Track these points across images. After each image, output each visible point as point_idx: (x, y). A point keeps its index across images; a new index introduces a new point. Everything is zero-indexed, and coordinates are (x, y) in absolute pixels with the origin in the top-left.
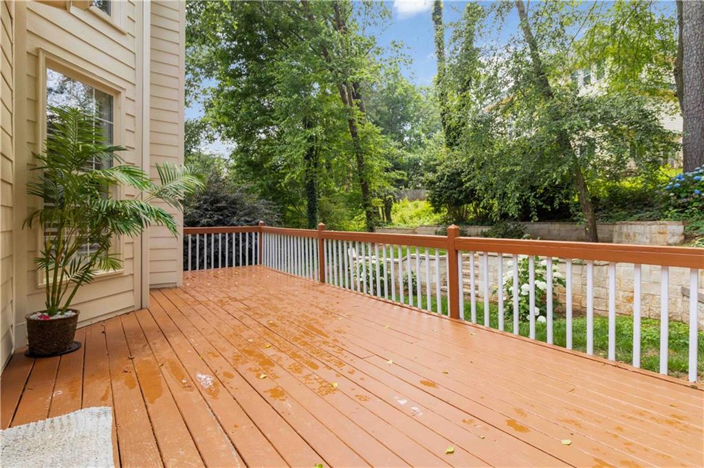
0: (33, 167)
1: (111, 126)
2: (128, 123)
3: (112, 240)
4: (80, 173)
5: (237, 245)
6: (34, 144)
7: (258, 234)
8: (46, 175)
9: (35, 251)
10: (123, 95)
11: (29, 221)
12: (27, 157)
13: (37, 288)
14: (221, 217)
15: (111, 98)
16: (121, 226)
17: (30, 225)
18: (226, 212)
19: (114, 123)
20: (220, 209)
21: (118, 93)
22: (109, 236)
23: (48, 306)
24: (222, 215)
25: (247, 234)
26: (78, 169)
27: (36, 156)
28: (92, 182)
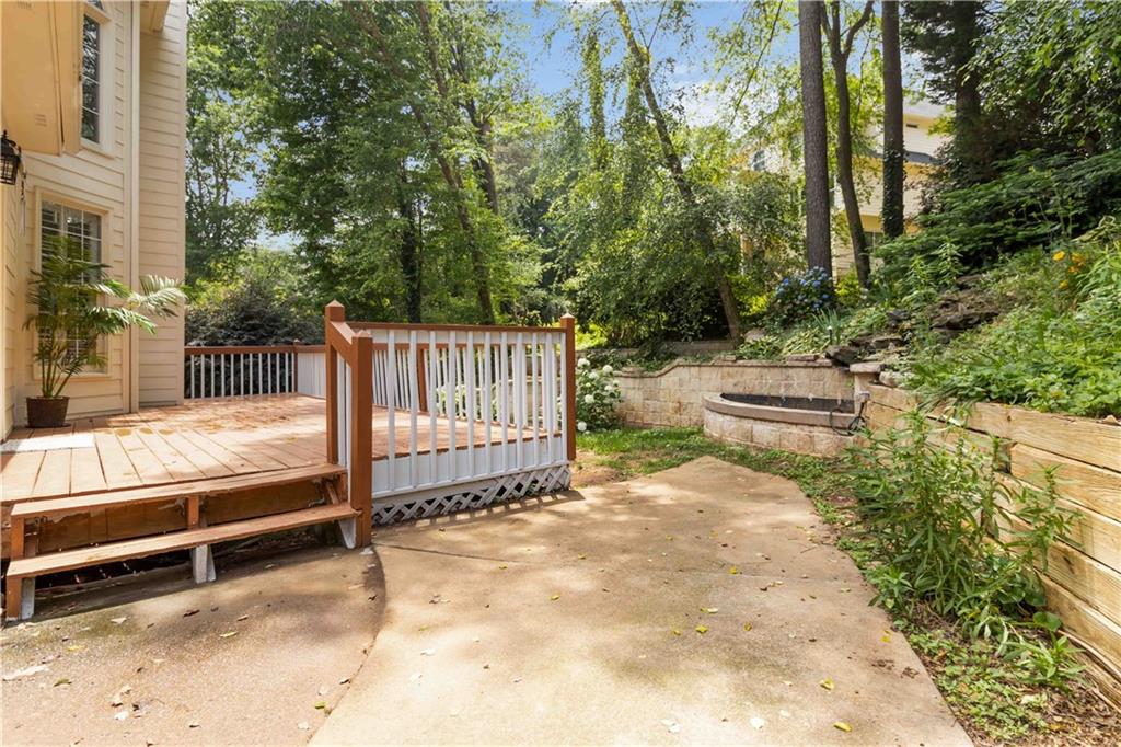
0: (30, 282)
1: (99, 243)
2: (117, 239)
3: (99, 340)
4: (71, 286)
5: (274, 372)
6: (31, 263)
7: (293, 355)
8: (41, 287)
9: (32, 349)
10: (111, 213)
11: (27, 324)
12: (25, 274)
13: (33, 379)
14: (253, 338)
15: (99, 218)
16: (105, 328)
17: (28, 328)
18: (261, 332)
19: (102, 240)
20: (254, 328)
21: (106, 213)
22: (95, 337)
23: (43, 391)
24: (254, 335)
25: (278, 355)
26: (69, 283)
27: (33, 273)
28: (80, 293)
